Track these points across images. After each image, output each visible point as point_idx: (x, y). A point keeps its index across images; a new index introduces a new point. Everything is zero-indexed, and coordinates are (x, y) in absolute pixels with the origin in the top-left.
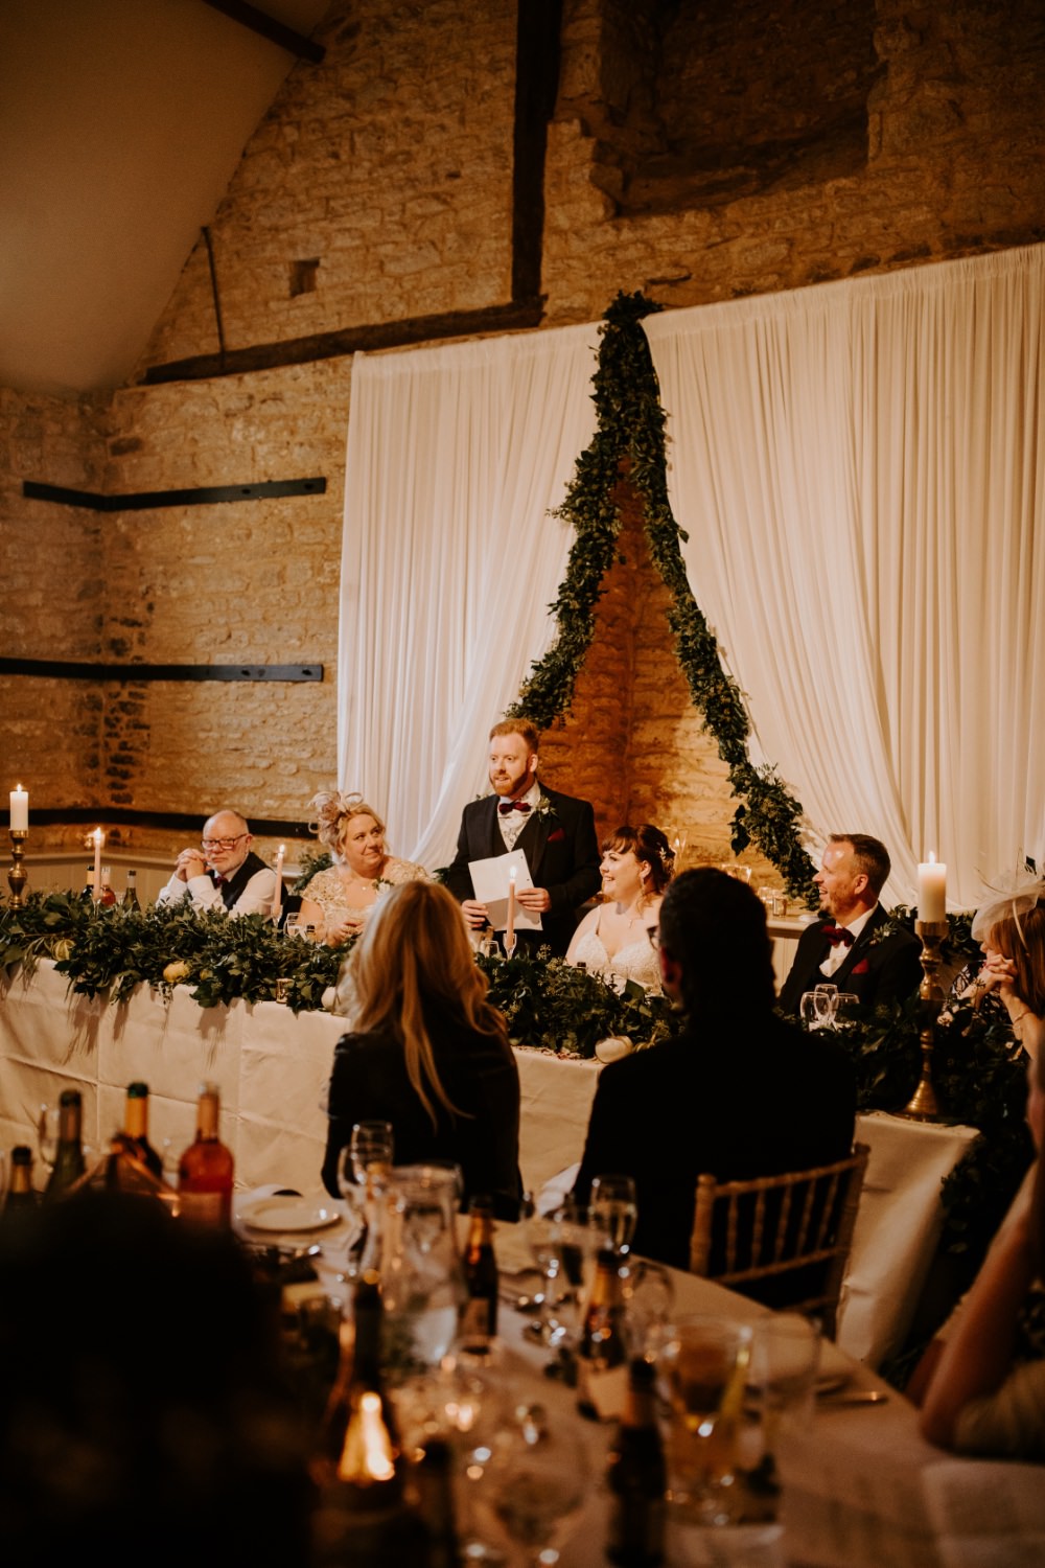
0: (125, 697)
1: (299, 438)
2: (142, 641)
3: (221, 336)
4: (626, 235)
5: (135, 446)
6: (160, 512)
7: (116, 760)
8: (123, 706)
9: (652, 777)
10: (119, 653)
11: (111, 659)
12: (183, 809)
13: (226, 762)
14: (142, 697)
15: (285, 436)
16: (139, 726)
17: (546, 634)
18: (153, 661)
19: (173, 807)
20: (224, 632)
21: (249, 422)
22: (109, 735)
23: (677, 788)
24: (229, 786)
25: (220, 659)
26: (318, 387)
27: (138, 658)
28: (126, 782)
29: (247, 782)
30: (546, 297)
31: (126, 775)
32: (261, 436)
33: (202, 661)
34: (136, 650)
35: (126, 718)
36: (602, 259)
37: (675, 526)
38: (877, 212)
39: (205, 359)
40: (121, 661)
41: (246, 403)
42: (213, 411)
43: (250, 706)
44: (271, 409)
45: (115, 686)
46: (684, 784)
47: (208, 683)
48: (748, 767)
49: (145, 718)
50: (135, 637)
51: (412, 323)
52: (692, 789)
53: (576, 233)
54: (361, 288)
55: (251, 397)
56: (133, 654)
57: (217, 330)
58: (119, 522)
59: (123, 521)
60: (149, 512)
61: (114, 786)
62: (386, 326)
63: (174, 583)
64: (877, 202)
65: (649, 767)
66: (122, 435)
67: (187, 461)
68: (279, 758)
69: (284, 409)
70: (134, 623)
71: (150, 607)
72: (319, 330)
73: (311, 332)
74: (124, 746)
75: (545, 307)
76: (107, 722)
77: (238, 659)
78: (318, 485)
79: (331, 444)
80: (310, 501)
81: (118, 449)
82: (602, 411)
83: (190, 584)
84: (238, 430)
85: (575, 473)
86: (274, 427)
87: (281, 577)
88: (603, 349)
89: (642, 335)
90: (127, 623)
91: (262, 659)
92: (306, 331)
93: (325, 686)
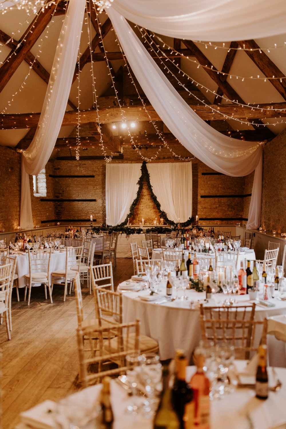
0: (59, 204)
1: (89, 170)
2: (62, 196)
3: (71, 154)
5: (59, 169)
6: (64, 178)
7: (58, 213)
8: (59, 205)
10: (57, 198)
11: (56, 198)
12: (72, 219)
13: (79, 212)
14: (62, 204)
15: (87, 169)
16: (62, 208)
17: (135, 197)
18: (64, 199)
19: (70, 219)
20: (78, 195)
21: (80, 167)
22: (56, 209)
23: (140, 213)
24: (80, 216)
25: (77, 199)
26: (92, 164)
27: (61, 198)
28: (60, 216)
29: (84, 215)
30: (124, 156)
31: (60, 215)
32: (82, 169)
33: (74, 199)
34: (61, 197)
35: (59, 207)
36: (132, 152)
37: (151, 186)
38: (165, 152)
39: (68, 157)
40: (58, 199)
41: (79, 165)
42: (74, 165)
43: (83, 205)
44: (84, 166)
45: (57, 202)
46: (141, 212)
47: (75, 202)
48: (160, 210)
49: (63, 207)
50: (60, 196)
52: (142, 213)
53: (128, 149)
54: (95, 151)
55: (80, 164)
56: (60, 198)
57: (70, 153)
58: (56, 179)
60: (62, 178)
61: (57, 216)
62: (100, 156)
63: (68, 188)
64: (165, 151)
65: (136, 211)
66: (56, 167)
67: (69, 172)
68: (89, 212)
69: (86, 166)
70: (60, 194)
71: (63, 191)
72: (88, 155)
73: (87, 155)
74: (60, 211)
75: (124, 157)
76: (55, 207)
77: (80, 199)
78: (93, 176)
79: (95, 171)
80: (92, 178)
81: (56, 169)
82: (142, 173)
83: (71, 188)
84: (78, 168)
85: (139, 180)
86: (85, 168)
87: (87, 188)
88: (142, 167)
89: (146, 165)
90: (58, 193)
91: (85, 199)
92: (86, 155)
93: (96, 202)
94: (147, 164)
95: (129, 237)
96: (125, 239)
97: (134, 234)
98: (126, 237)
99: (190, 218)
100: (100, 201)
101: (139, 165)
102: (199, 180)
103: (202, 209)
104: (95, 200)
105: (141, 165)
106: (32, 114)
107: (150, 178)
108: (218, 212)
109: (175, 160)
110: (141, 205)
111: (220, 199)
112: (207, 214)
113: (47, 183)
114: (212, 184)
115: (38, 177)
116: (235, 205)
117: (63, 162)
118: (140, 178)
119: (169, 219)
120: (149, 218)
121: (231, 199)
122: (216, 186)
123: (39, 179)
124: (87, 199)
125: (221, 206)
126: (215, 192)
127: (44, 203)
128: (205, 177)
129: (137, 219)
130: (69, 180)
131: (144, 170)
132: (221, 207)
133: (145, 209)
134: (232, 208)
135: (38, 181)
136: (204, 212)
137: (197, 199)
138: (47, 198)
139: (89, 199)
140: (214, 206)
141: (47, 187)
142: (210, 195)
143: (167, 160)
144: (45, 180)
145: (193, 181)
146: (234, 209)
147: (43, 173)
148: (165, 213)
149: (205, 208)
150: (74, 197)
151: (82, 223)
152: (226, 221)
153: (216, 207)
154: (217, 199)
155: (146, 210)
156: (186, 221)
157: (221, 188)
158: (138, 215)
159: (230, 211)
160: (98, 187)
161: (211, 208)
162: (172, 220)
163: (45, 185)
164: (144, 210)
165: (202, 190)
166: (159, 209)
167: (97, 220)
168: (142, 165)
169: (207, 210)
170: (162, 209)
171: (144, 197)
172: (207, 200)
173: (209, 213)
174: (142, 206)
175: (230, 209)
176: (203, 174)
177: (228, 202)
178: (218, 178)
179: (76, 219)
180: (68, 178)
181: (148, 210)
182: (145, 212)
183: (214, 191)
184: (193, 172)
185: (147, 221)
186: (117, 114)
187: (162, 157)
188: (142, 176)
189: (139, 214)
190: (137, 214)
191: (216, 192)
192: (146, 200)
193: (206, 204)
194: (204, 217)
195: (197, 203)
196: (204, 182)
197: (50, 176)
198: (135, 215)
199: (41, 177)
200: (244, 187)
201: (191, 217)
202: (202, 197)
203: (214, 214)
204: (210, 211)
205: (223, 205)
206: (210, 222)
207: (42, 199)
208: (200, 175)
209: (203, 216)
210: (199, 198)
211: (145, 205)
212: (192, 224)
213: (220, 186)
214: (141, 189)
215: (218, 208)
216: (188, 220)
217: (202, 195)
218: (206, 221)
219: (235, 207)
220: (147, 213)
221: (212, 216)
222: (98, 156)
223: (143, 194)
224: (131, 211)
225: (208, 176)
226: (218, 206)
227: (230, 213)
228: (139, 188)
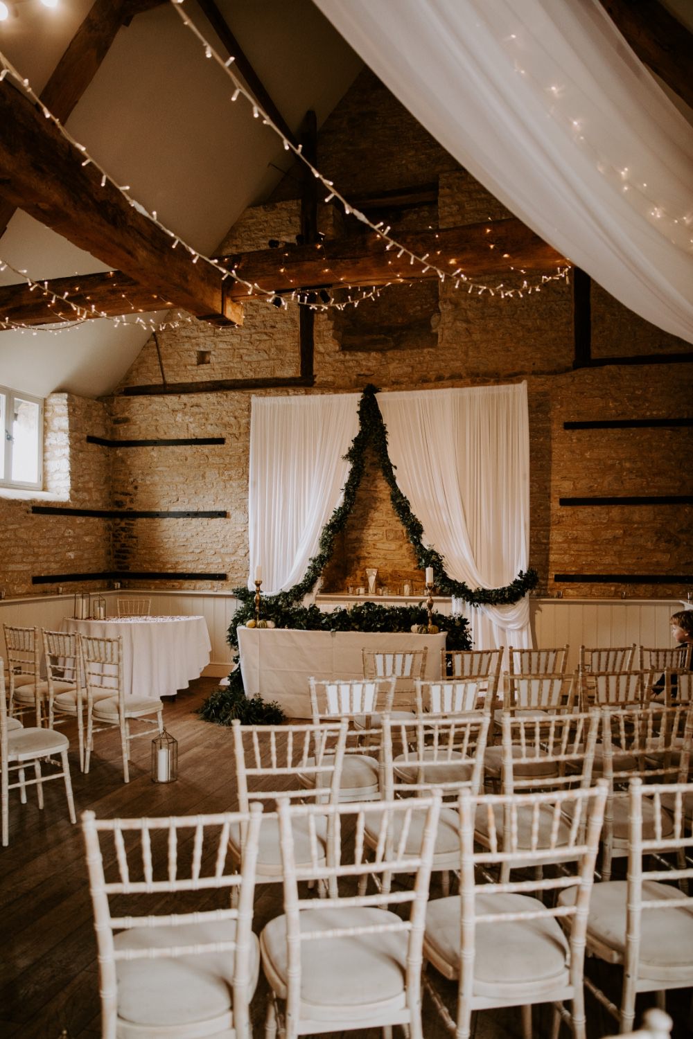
0: (123, 524)
1: (210, 422)
2: (131, 501)
3: (164, 378)
4: (348, 357)
5: (126, 420)
6: (140, 449)
7: (120, 551)
8: (123, 529)
9: (354, 550)
10: (119, 506)
11: (116, 509)
12: (157, 571)
13: (179, 551)
14: (133, 525)
15: (204, 421)
16: (131, 537)
18: (138, 510)
19: (151, 570)
20: (175, 499)
21: (185, 414)
22: (115, 541)
23: (366, 555)
24: (181, 561)
25: (173, 509)
26: (219, 403)
27: (130, 509)
28: (125, 561)
29: (190, 559)
30: (315, 376)
31: (125, 558)
32: (191, 420)
33: (164, 510)
34: (129, 505)
35: (124, 534)
36: (339, 365)
37: (391, 465)
39: (156, 386)
40: (120, 510)
41: (183, 406)
42: (166, 409)
43: (189, 528)
44: (195, 409)
45: (118, 520)
46: (369, 553)
47: (168, 519)
48: (421, 546)
49: (134, 534)
50: (128, 500)
51: (257, 380)
52: (373, 555)
53: (328, 354)
54: (232, 365)
55: (185, 404)
56: (126, 507)
57: (161, 374)
58: (118, 452)
59: (120, 452)
60: (134, 448)
61: (118, 562)
62: (245, 380)
63: (148, 478)
64: (443, 357)
65: (354, 547)
66: (119, 416)
67: (154, 428)
68: (206, 549)
69: (202, 410)
70: (127, 494)
71: (136, 488)
72: (212, 379)
73: (209, 379)
74: (123, 545)
75: (315, 380)
76: (114, 535)
77: (183, 509)
78: (221, 441)
79: (226, 425)
80: (217, 447)
81: (117, 422)
82: (363, 424)
83: (156, 478)
84: (179, 417)
85: (352, 445)
86: (198, 417)
87: (203, 476)
88: (362, 404)
89: (375, 399)
90: (123, 494)
91: (195, 509)
92: (206, 379)
93: (227, 520)
94: (377, 395)
99: (521, 575)
100: (235, 515)
101: (353, 400)
102: (555, 445)
103: (565, 545)
104: (223, 514)
105: (358, 397)
107: (389, 439)
108: (619, 554)
110: (371, 532)
111: (627, 509)
112: (583, 560)
113: (74, 459)
114: (599, 460)
115: (47, 443)
116: (682, 531)
117: (139, 401)
118: (356, 441)
119: (451, 576)
120: (396, 572)
121: (667, 508)
122: (613, 465)
123: (50, 449)
124: (201, 510)
125: (630, 535)
126: (609, 484)
127: (50, 518)
128: (575, 435)
129: (359, 573)
130: (153, 453)
131: (370, 416)
132: (630, 539)
133: (383, 543)
134: (668, 541)
135: (48, 455)
136: (572, 552)
137: (548, 509)
138: (72, 506)
139: (207, 509)
140: (608, 534)
141: (71, 473)
142: (590, 495)
143: (449, 382)
144: (67, 451)
145: (531, 451)
146: (677, 544)
147: (60, 430)
148: (437, 554)
149: (576, 540)
150: (163, 507)
151: (187, 584)
152: (650, 587)
153: (616, 539)
154: (615, 511)
155: (386, 546)
156: (507, 583)
157: (630, 471)
158: (359, 563)
159: (664, 552)
160: (233, 473)
161: (595, 542)
162: (460, 581)
163: (66, 465)
164: (379, 545)
165: (564, 478)
166: (417, 542)
167: (231, 576)
168: (360, 399)
169: (582, 547)
170: (426, 542)
171: (378, 504)
172: (585, 512)
173: (590, 558)
174: (375, 535)
175: (663, 545)
176: (569, 426)
177: (655, 519)
178: (619, 439)
179: (170, 571)
180: (149, 448)
181: (393, 546)
182: (382, 552)
183: (606, 483)
184: (531, 421)
185: (389, 581)
187: (432, 375)
188: (361, 433)
189: (365, 558)
190: (359, 559)
191: (616, 486)
192: (383, 519)
193: (579, 527)
194: (572, 570)
195: (548, 525)
196: (573, 452)
197: (87, 439)
198: (352, 562)
199: (55, 442)
201: (525, 572)
202: (564, 502)
203: (608, 560)
204: (594, 551)
205: (636, 529)
206: (592, 586)
207: (44, 508)
208: (557, 429)
209: (568, 569)
210: (555, 505)
211: (384, 529)
212: (527, 594)
213: (628, 465)
214: (357, 475)
215: (621, 541)
216: (516, 582)
217: (563, 496)
218: (579, 584)
219: (682, 536)
220: (389, 557)
221: (598, 568)
222: (240, 380)
223: (375, 495)
225: (586, 433)
226: (619, 532)
227: (665, 558)
228: (352, 473)
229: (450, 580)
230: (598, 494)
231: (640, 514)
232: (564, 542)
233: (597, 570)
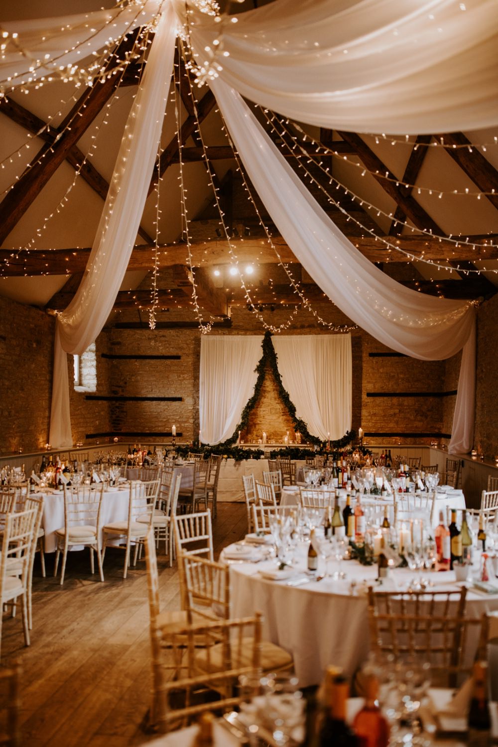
0: (117, 404)
1: (171, 346)
2: (123, 391)
3: (140, 319)
5: (119, 343)
6: (128, 360)
7: (116, 420)
8: (117, 407)
9: (252, 420)
10: (115, 394)
11: (113, 395)
12: (139, 432)
13: (153, 420)
14: (124, 405)
15: (168, 345)
16: (123, 412)
17: (251, 393)
18: (127, 396)
19: (135, 431)
20: (150, 390)
21: (156, 341)
22: (113, 414)
23: (259, 422)
24: (154, 426)
25: (149, 396)
26: (177, 336)
27: (122, 395)
28: (120, 426)
29: (160, 424)
30: (233, 322)
31: (119, 424)
32: (160, 345)
33: (144, 396)
34: (121, 393)
35: (118, 410)
36: (246, 316)
37: (279, 375)
38: (305, 317)
39: (136, 323)
40: (116, 396)
41: (155, 337)
42: (144, 338)
43: (159, 407)
44: (163, 339)
45: (114, 402)
47: (146, 401)
48: (296, 418)
49: (125, 410)
50: (120, 390)
52: (263, 422)
54: (182, 313)
55: (157, 336)
56: (119, 395)
57: (138, 317)
60: (124, 360)
61: (115, 427)
63: (133, 377)
64: (305, 315)
65: (252, 418)
66: (114, 341)
67: (137, 348)
68: (169, 419)
69: (167, 339)
70: (120, 387)
71: (126, 383)
72: (171, 321)
73: (168, 321)
74: (118, 417)
75: (232, 324)
76: (111, 411)
77: (155, 396)
78: (178, 357)
79: (181, 348)
80: (176, 361)
81: (113, 344)
82: (264, 353)
83: (139, 378)
84: (153, 343)
85: (258, 364)
86: (164, 343)
87: (168, 377)
88: (264, 341)
89: (270, 339)
90: (117, 386)
91: (163, 396)
92: (167, 320)
93: (183, 402)
94: (272, 337)
95: (239, 464)
96: (233, 468)
97: (249, 460)
98: (235, 465)
99: (347, 433)
100: (189, 401)
101: (259, 339)
102: (364, 365)
103: (369, 418)
104: (180, 399)
105: (262, 337)
106: (75, 250)
107: (278, 361)
108: (397, 423)
109: (321, 330)
110: (261, 409)
111: (401, 399)
112: (379, 425)
113: (98, 368)
114: (387, 373)
115: (82, 358)
116: (429, 411)
117: (127, 332)
118: (261, 362)
119: (311, 434)
120: (276, 432)
121: (421, 399)
122: (394, 376)
123: (83, 361)
124: (167, 396)
125: (403, 412)
126: (392, 386)
127: (91, 402)
128: (375, 359)
129: (255, 433)
130: (136, 363)
131: (268, 347)
132: (403, 414)
133: (269, 415)
134: (422, 416)
135: (82, 365)
136: (373, 421)
137: (361, 398)
138: (97, 395)
139: (171, 396)
140: (392, 412)
141: (97, 376)
142: (383, 391)
143: (307, 330)
144: (95, 363)
145: (353, 367)
146: (426, 418)
147: (90, 351)
148: (304, 423)
149: (375, 415)
150: (145, 393)
151: (158, 439)
152: (412, 439)
153: (395, 414)
154: (395, 400)
155: (271, 417)
156: (341, 437)
157: (403, 379)
158: (255, 427)
159: (420, 421)
160: (186, 376)
161: (385, 416)
162: (316, 436)
163: (94, 371)
164: (266, 417)
165: (369, 382)
166: (293, 416)
167: (184, 434)
168: (263, 339)
169: (378, 418)
170: (298, 415)
171: (266, 394)
172: (379, 400)
173: (382, 424)
174: (264, 411)
175: (419, 418)
176: (371, 355)
177: (415, 404)
178: (397, 362)
179: (148, 432)
180: (134, 360)
181: (274, 417)
182: (268, 421)
183: (390, 386)
184: (353, 352)
185: (272, 437)
186: (222, 251)
187: (298, 325)
188: (263, 357)
189: (258, 424)
190: (255, 425)
191: (395, 387)
192: (270, 401)
193: (376, 408)
194: (373, 431)
195: (361, 406)
196: (373, 368)
197: (103, 356)
198: (251, 426)
199: (87, 358)
200: (443, 378)
201: (349, 431)
202: (369, 395)
203: (391, 425)
204: (384, 420)
205: (406, 409)
206: (383, 439)
207: (89, 397)
208: (365, 356)
209: (371, 430)
210: (364, 396)
211: (269, 407)
212: (351, 443)
213: (402, 376)
214: (261, 380)
215: (398, 415)
216: (345, 437)
217: (369, 392)
218: (377, 438)
219: (428, 413)
220: (271, 423)
221: (387, 429)
222: (187, 322)
223: (264, 389)
224: (243, 418)
225: (380, 359)
226: (397, 411)
227: (419, 424)
228: (259, 379)
229: (311, 436)
230: (386, 391)
231: (408, 401)
232: (369, 416)
233: (386, 431)
